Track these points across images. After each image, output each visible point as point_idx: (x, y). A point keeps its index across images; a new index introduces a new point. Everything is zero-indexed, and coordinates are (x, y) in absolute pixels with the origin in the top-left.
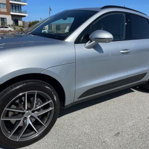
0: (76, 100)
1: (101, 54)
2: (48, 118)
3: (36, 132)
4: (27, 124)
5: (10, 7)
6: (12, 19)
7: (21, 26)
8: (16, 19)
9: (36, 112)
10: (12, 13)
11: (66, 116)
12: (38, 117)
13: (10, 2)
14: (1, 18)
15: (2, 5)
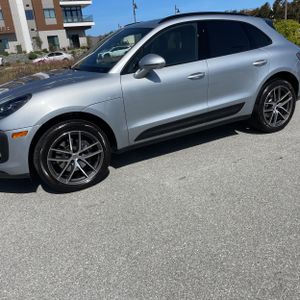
3: (87, 177)
4: (76, 168)
5: (63, 13)
6: (68, 36)
7: (84, 48)
8: (74, 35)
9: (83, 155)
13: (61, 3)
14: (49, 37)
15: (47, 13)
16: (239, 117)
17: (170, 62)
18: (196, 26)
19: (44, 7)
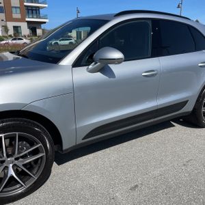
0: (80, 141)
1: (112, 79)
2: (39, 167)
3: (22, 186)
4: (9, 176)
5: (26, 11)
8: (33, 27)
9: (21, 159)
10: (27, 19)
11: (70, 162)
12: (23, 165)
13: (25, 4)
14: (14, 27)
15: (14, 10)
16: (184, 113)
17: (128, 57)
18: (150, 23)
19: (13, 5)
